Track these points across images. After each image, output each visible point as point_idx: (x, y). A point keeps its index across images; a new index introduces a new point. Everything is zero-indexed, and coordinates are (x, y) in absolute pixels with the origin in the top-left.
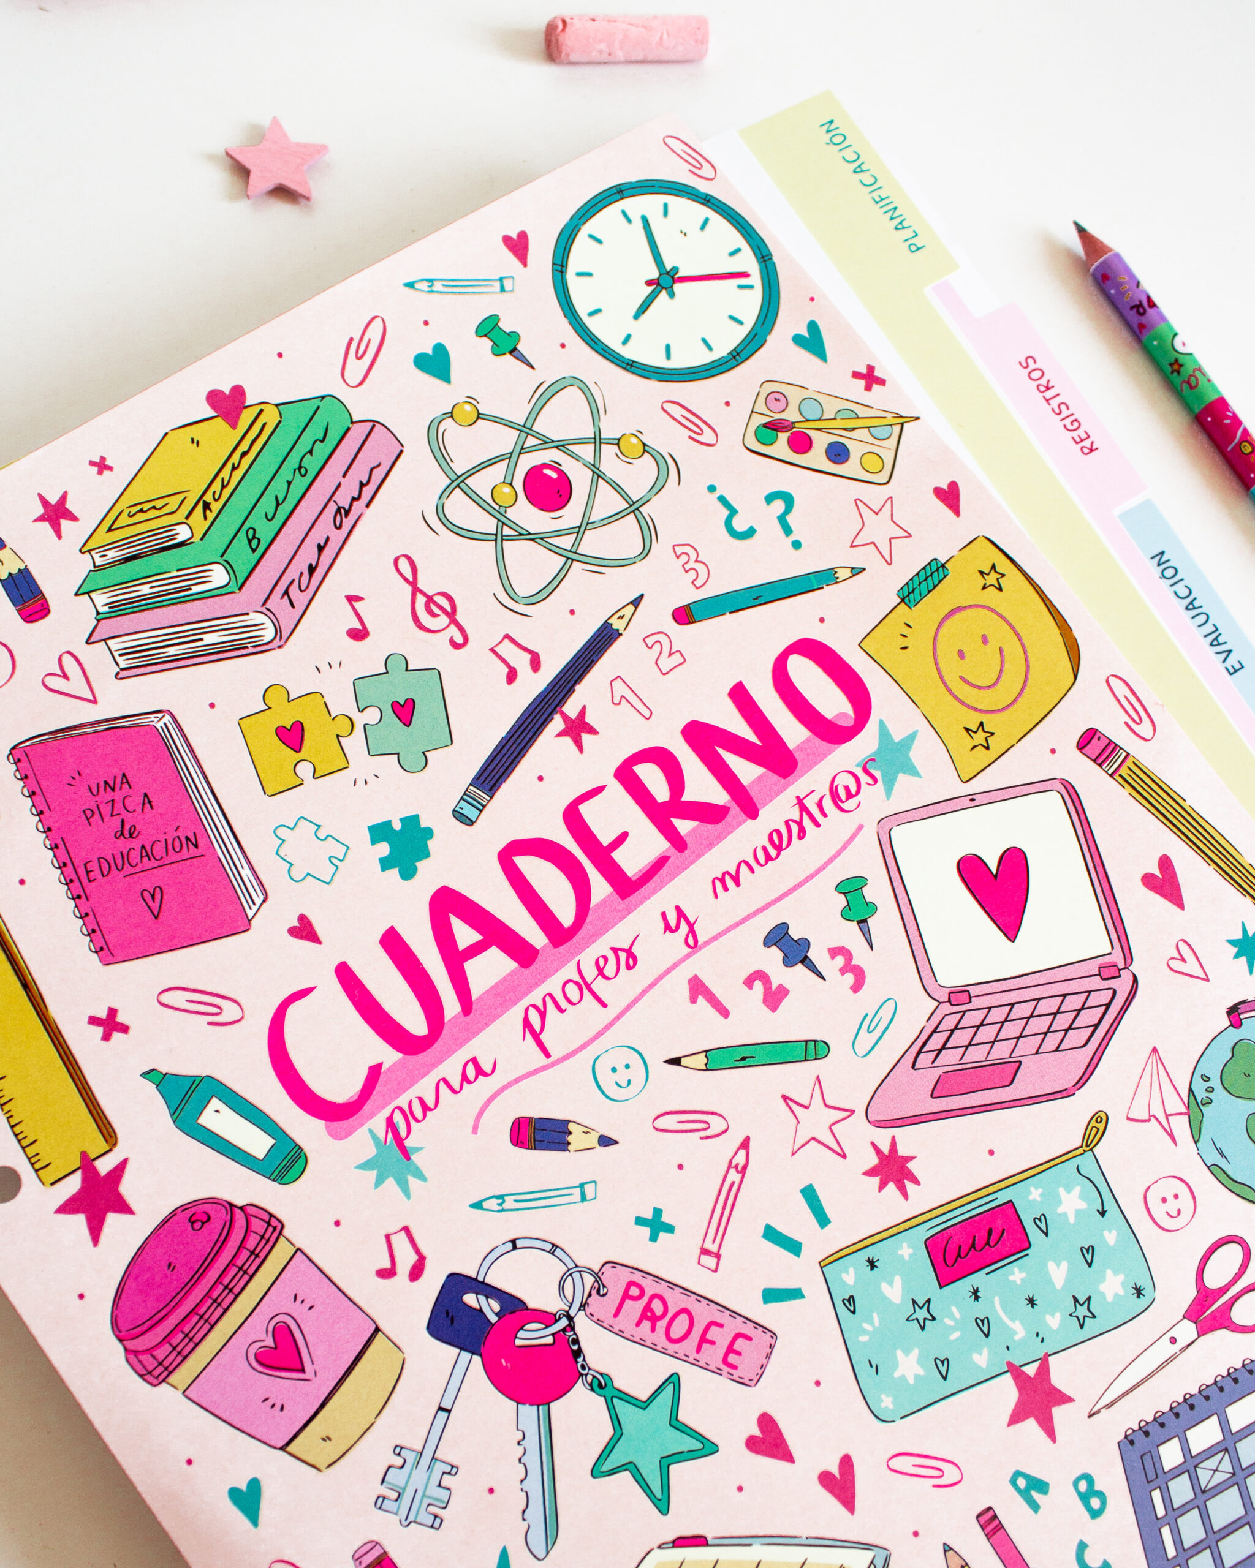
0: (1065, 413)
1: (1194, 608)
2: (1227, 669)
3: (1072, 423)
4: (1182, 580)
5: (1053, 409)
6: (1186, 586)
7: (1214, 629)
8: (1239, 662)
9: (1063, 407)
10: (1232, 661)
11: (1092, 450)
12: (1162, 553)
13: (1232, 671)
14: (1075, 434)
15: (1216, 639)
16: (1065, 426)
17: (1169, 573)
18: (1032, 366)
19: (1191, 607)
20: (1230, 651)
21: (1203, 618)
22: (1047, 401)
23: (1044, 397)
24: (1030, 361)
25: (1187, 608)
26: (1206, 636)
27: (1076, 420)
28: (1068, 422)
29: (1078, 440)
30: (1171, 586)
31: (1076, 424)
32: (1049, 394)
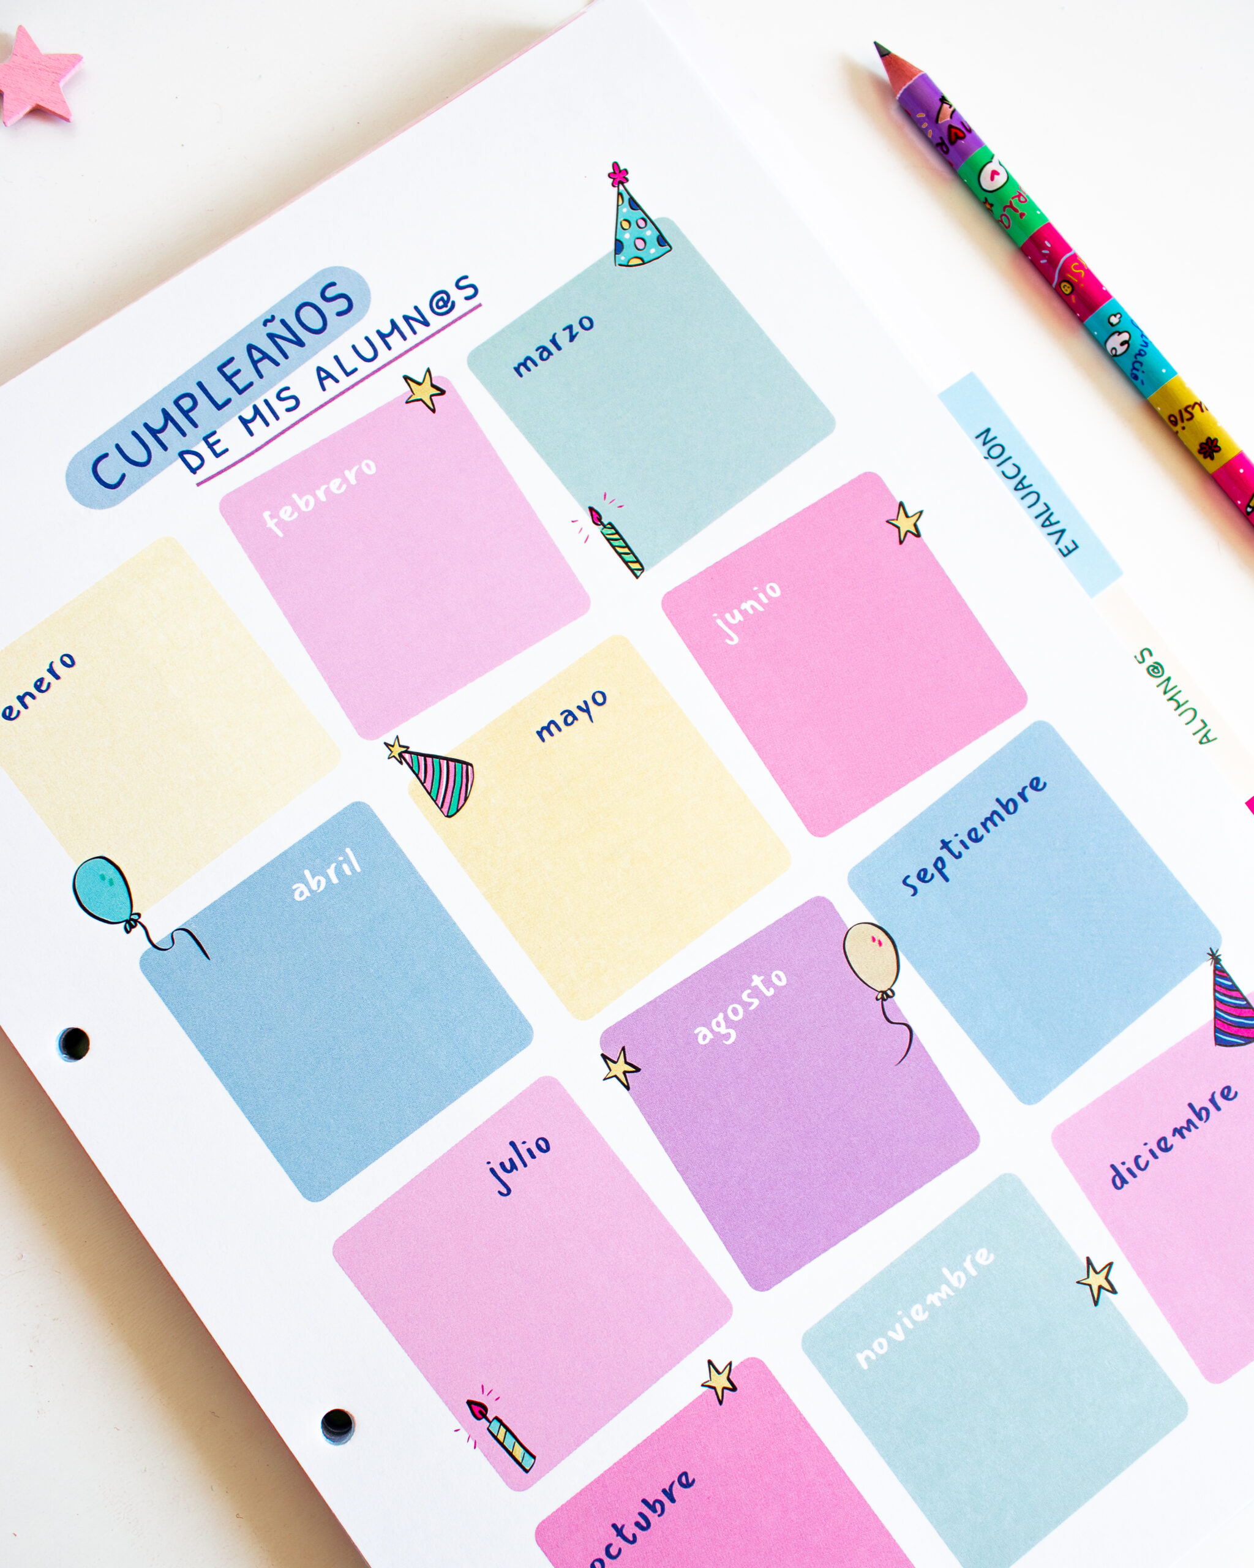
1: (1024, 488)
2: (1060, 550)
4: (1010, 458)
6: (1014, 465)
7: (1046, 508)
8: (1073, 542)
10: (1066, 541)
12: (988, 431)
13: (1065, 552)
15: (1048, 519)
17: (996, 451)
19: (1020, 486)
20: (1063, 531)
21: (1034, 497)
25: (1016, 489)
26: (1037, 517)
30: (998, 465)
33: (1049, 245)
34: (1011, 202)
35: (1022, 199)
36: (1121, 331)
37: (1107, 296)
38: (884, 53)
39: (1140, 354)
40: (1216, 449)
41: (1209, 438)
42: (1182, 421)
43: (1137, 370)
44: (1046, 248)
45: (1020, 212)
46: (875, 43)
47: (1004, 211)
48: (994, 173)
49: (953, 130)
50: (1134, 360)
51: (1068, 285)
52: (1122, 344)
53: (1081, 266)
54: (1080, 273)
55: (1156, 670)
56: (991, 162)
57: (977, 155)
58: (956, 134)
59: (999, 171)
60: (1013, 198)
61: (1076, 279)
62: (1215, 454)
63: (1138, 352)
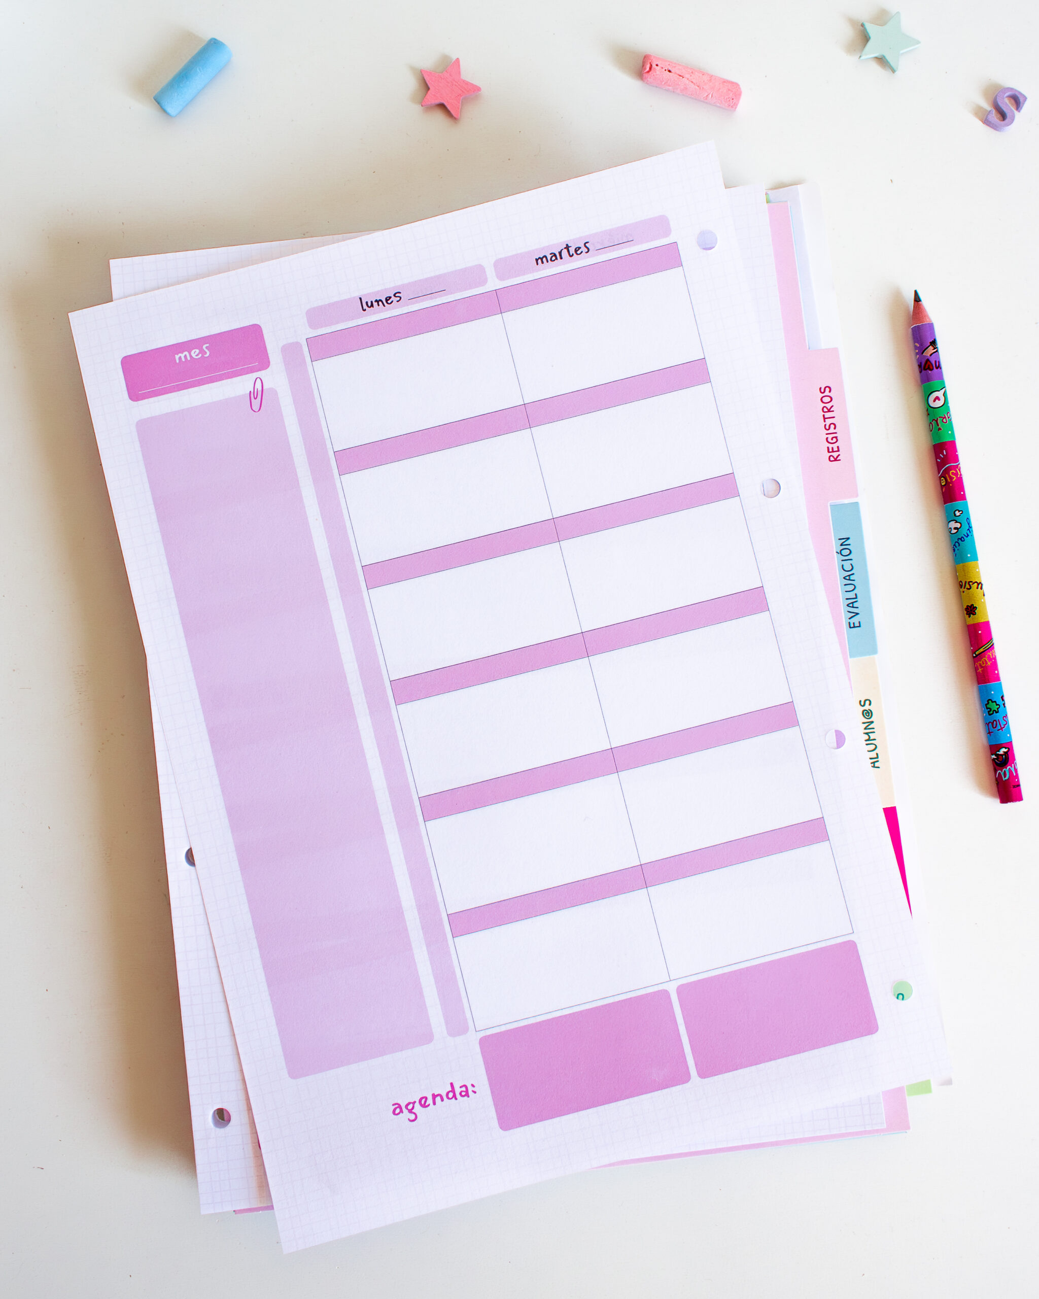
0: (832, 430)
1: (849, 580)
2: (849, 623)
3: (832, 439)
4: (851, 560)
5: (825, 425)
6: (851, 564)
7: (855, 597)
8: (859, 622)
9: (832, 426)
10: (855, 620)
11: (836, 460)
12: (848, 539)
13: (852, 626)
14: (830, 446)
15: (852, 603)
16: (827, 438)
17: (846, 552)
18: (827, 393)
19: (847, 578)
20: (857, 614)
21: (852, 587)
22: (825, 419)
23: (824, 416)
24: (827, 389)
25: (844, 578)
26: (847, 599)
27: (836, 437)
28: (830, 436)
29: (831, 450)
30: (842, 560)
31: (835, 440)
32: (828, 415)
33: (945, 453)
34: (937, 419)
35: (945, 420)
36: (958, 521)
37: (963, 498)
38: (917, 299)
39: (961, 539)
40: (973, 613)
41: (973, 605)
42: (964, 588)
43: (956, 547)
44: (943, 454)
45: (939, 427)
46: (916, 292)
47: (932, 421)
48: (937, 398)
49: (928, 363)
50: (957, 541)
51: (944, 481)
52: (955, 528)
53: (956, 474)
54: (954, 478)
55: (868, 714)
56: (939, 391)
57: (936, 383)
58: (929, 365)
59: (941, 398)
60: (940, 417)
61: (950, 479)
62: (971, 615)
63: (960, 538)
